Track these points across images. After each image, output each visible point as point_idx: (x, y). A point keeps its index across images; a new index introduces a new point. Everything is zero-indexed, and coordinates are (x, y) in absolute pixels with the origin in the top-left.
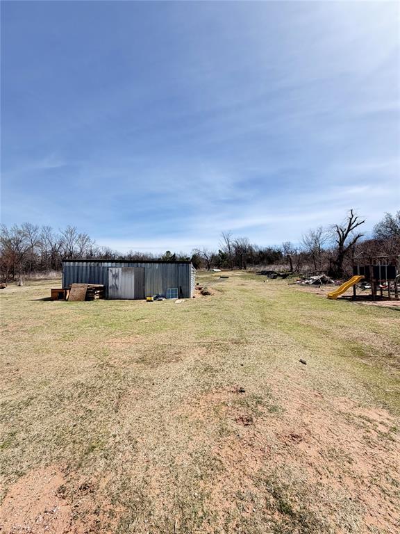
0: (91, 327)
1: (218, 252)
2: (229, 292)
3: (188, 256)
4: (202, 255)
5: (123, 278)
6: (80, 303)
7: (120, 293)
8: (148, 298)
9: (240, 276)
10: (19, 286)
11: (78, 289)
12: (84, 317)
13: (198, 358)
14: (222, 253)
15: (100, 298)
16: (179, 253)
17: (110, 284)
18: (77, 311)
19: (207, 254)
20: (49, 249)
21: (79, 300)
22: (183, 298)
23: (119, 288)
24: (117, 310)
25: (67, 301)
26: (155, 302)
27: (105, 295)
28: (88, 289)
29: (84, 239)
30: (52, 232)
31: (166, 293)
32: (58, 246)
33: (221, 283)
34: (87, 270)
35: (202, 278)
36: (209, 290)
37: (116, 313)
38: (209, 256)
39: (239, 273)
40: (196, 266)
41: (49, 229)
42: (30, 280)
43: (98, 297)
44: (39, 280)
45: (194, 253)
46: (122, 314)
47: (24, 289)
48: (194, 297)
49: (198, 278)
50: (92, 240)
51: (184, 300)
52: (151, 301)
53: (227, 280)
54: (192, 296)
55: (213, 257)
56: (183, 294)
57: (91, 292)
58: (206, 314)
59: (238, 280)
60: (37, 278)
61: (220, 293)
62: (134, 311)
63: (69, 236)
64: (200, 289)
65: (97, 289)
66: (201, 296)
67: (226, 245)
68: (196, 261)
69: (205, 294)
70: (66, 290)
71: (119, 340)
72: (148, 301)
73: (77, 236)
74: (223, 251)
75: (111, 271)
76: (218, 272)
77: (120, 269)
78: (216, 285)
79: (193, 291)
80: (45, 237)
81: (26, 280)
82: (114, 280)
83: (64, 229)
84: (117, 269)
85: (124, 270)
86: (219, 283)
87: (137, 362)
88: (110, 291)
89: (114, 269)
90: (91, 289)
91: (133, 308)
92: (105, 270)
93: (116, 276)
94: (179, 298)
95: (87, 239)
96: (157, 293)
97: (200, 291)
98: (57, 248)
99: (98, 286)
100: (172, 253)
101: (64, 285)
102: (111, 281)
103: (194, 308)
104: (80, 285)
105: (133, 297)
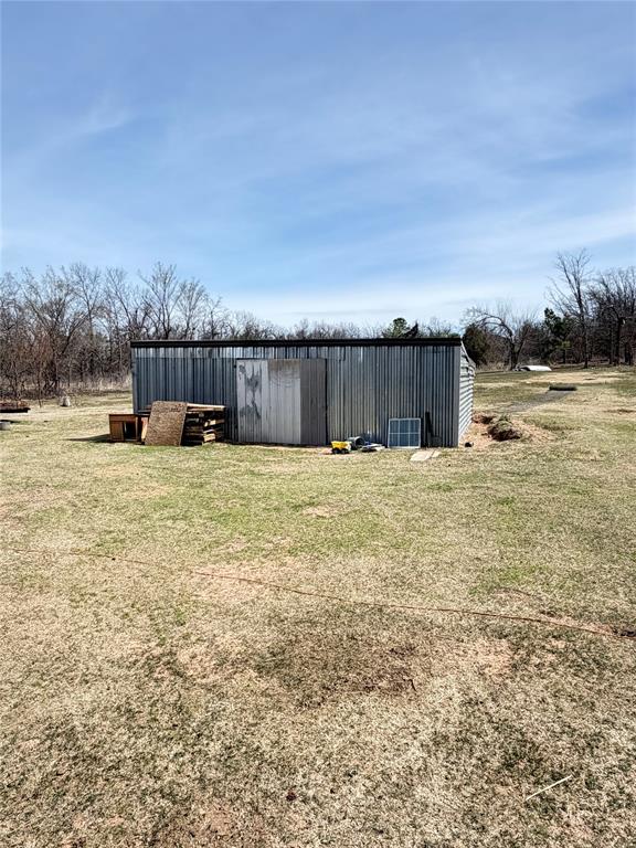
0: (174, 519)
1: (541, 317)
2: (582, 433)
3: (454, 331)
4: (493, 324)
5: (273, 386)
6: (169, 450)
7: (266, 427)
8: (336, 444)
9: (611, 386)
10: (64, 405)
11: (166, 415)
12: (164, 490)
13: (479, 690)
14: (557, 319)
15: (217, 440)
16: (427, 323)
17: (241, 405)
18: (155, 473)
19: (509, 322)
20: (123, 323)
21: (168, 443)
22: (434, 445)
23: (263, 415)
24: (252, 473)
25: (143, 444)
26: (355, 456)
27: (228, 432)
28: (188, 416)
29: (192, 293)
30: (127, 282)
31: (385, 432)
32: (141, 314)
33: (552, 406)
34: (185, 367)
35: (495, 392)
36: (517, 424)
37: (245, 481)
38: (515, 326)
39: (610, 375)
40: (476, 356)
41: (121, 275)
42: (88, 393)
43: (212, 437)
44: (106, 393)
45: (469, 321)
46: (259, 485)
47: (70, 413)
48: (468, 445)
49: (481, 388)
50: (214, 297)
51: (437, 453)
52: (346, 452)
53: (571, 395)
54: (461, 441)
55: (528, 330)
56: (435, 433)
57: (194, 424)
58: (506, 501)
59: (608, 398)
60: (102, 388)
61: (550, 435)
62: (294, 478)
63: (160, 288)
64: (486, 421)
65: (209, 415)
66: (489, 441)
67: (569, 293)
68: (478, 343)
69: (502, 435)
70: (140, 418)
71: (230, 569)
72: (337, 451)
73: (177, 288)
74: (558, 313)
75: (243, 369)
76: (541, 373)
77: (265, 364)
78: (538, 410)
79: (466, 429)
80: (113, 295)
81: (81, 392)
82: (250, 393)
83: (149, 273)
84: (257, 365)
85: (275, 368)
86: (545, 406)
87: (259, 668)
88: (242, 422)
89: (249, 365)
90: (196, 416)
91: (294, 468)
92: (229, 366)
93: (254, 383)
94: (424, 446)
95: (199, 294)
96: (361, 430)
97: (484, 428)
98: (139, 320)
99: (210, 407)
100: (410, 324)
101: (138, 406)
102: (244, 397)
103: (468, 479)
104: (170, 404)
105: (298, 439)
